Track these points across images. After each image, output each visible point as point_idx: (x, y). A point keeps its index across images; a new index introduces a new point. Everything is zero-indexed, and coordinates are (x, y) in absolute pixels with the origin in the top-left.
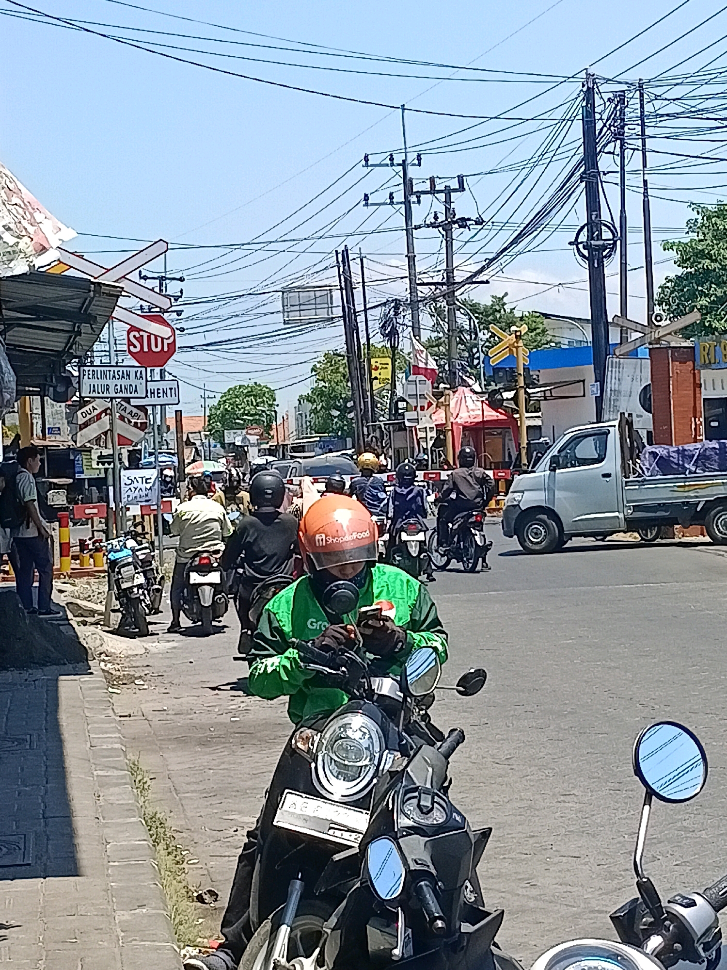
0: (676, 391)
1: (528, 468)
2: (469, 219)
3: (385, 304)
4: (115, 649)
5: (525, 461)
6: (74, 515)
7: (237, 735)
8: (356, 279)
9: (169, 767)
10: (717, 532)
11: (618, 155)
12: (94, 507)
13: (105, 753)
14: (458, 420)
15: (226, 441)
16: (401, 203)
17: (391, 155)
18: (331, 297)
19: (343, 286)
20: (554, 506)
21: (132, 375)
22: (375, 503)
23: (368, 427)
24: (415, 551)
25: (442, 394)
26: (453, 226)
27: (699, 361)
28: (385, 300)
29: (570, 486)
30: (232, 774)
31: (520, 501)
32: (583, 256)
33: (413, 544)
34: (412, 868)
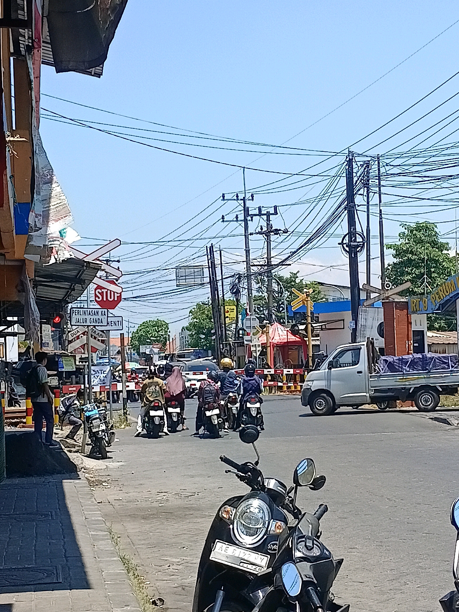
0: (398, 326)
1: (313, 368)
2: (280, 230)
3: (233, 276)
4: (90, 466)
5: (311, 364)
6: (62, 391)
7: (163, 514)
8: (217, 262)
9: (128, 531)
10: (420, 404)
11: (366, 196)
12: (74, 387)
13: (94, 522)
14: (273, 341)
15: (141, 352)
16: (242, 221)
17: (237, 194)
18: (203, 272)
19: (210, 266)
20: (330, 389)
21: (100, 313)
22: (231, 386)
23: (223, 344)
24: (254, 414)
25: (265, 326)
26: (271, 233)
27: (410, 310)
28: (233, 274)
29: (339, 378)
30: (163, 535)
31: (311, 386)
32: (346, 251)
33: (254, 409)
34: (304, 580)
